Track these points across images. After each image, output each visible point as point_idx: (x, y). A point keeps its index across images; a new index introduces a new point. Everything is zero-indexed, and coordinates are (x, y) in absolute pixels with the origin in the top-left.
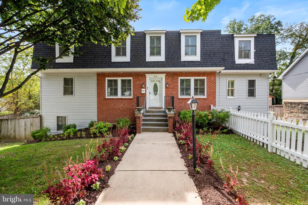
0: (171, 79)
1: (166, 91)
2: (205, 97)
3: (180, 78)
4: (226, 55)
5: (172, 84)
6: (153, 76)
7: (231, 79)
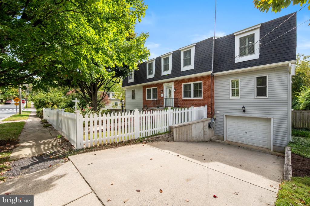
0: (177, 85)
1: (175, 94)
2: (202, 98)
3: (183, 84)
4: (226, 56)
5: (178, 89)
6: (167, 85)
7: (235, 79)
